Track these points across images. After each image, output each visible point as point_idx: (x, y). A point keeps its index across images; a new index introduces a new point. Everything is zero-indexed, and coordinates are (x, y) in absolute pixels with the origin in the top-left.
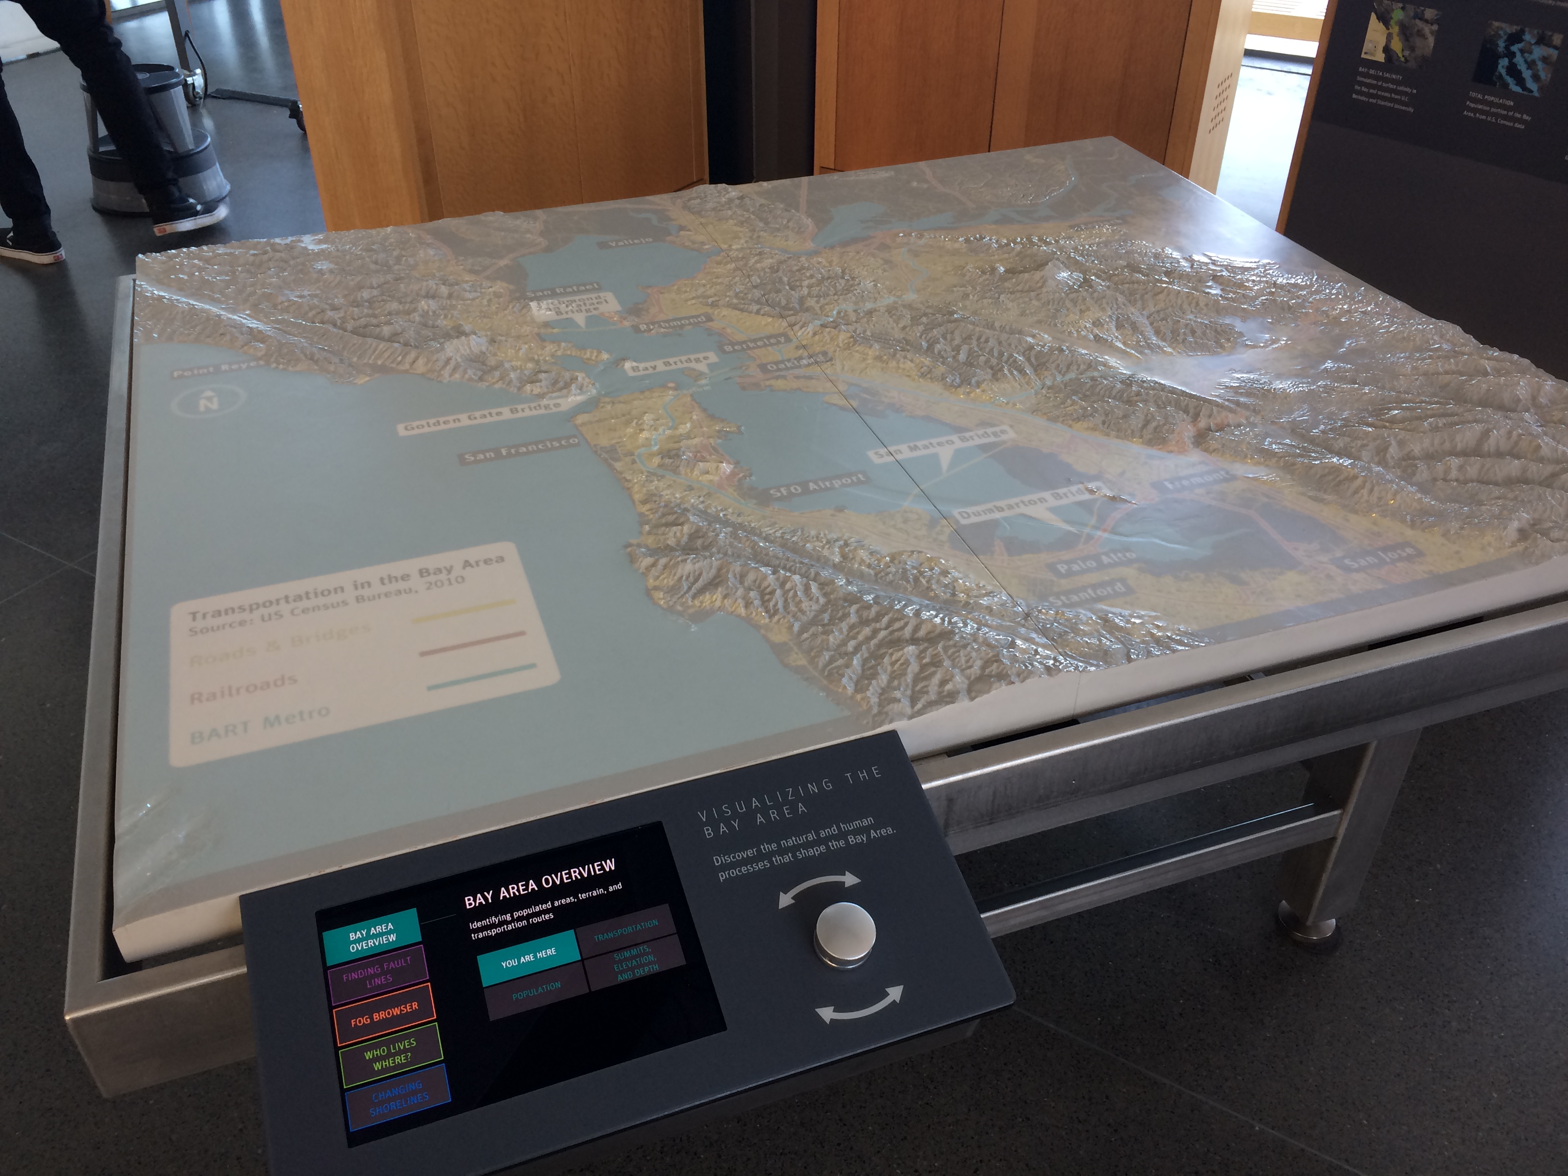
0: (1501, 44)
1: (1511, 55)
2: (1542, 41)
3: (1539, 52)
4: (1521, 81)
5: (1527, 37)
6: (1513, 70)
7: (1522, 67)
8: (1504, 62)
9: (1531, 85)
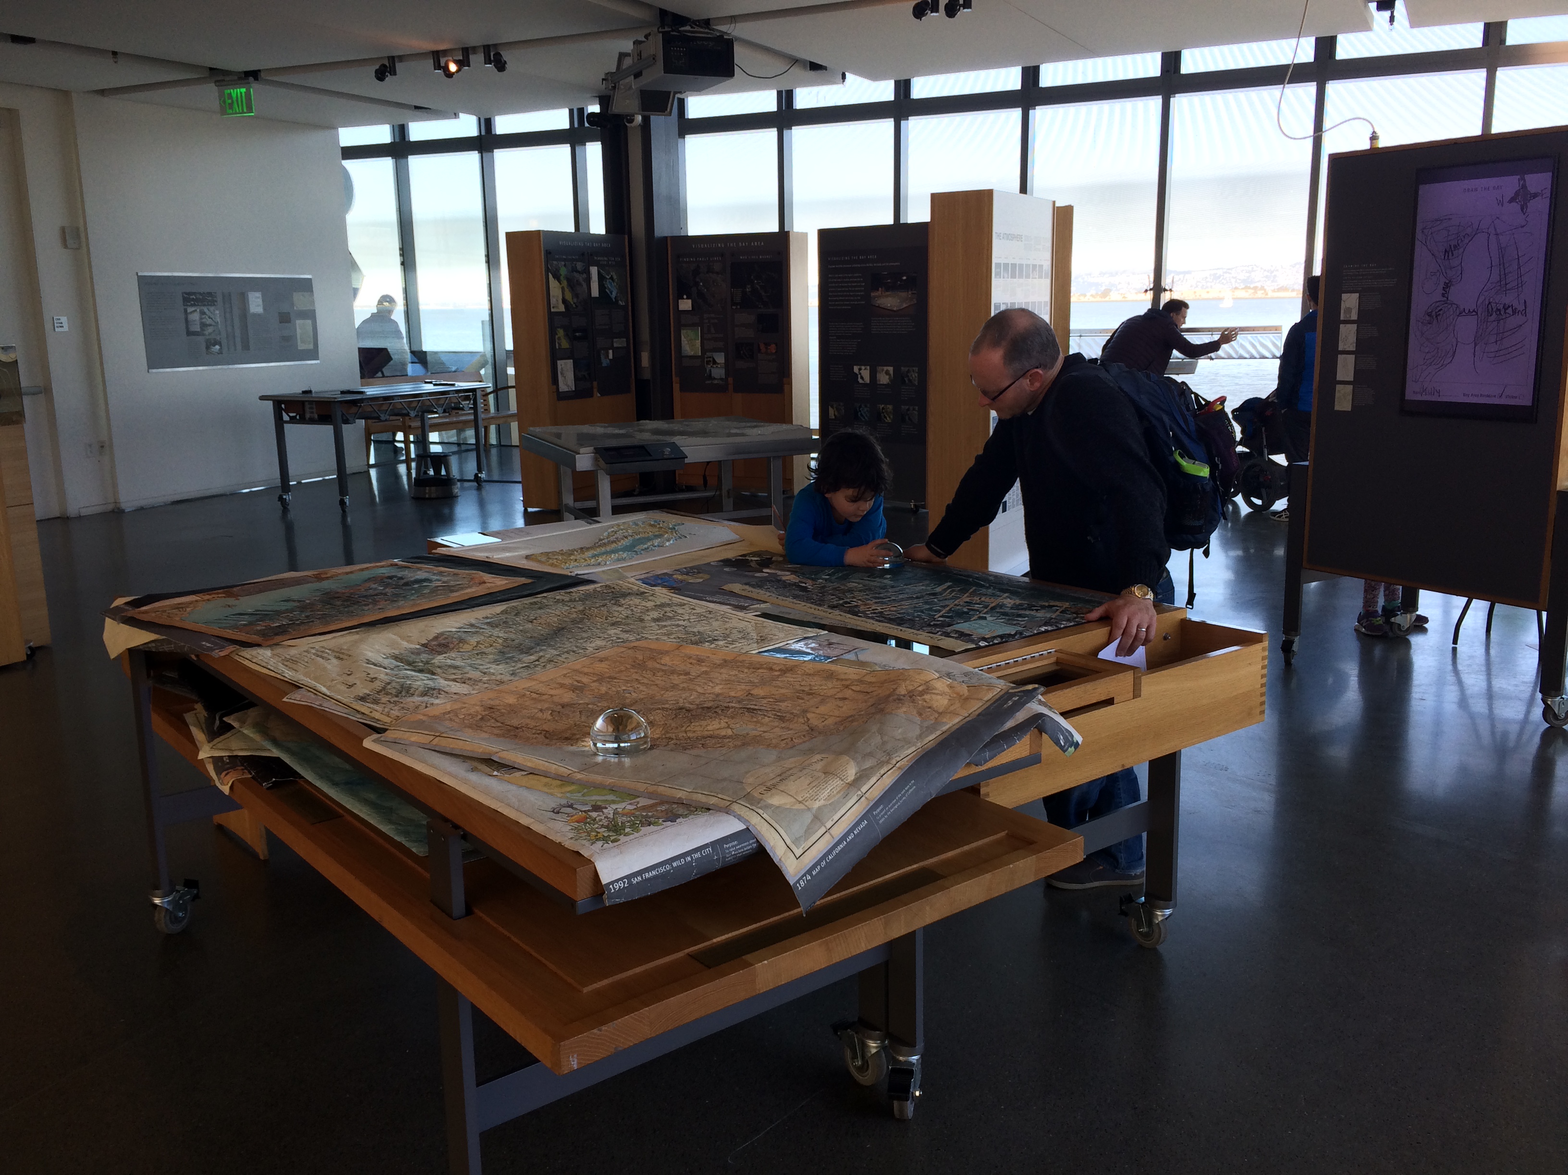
0: (858, 409)
1: (860, 411)
2: (866, 406)
3: (866, 409)
4: (864, 418)
5: (863, 406)
6: (861, 415)
7: (863, 414)
8: (859, 413)
9: (866, 418)
